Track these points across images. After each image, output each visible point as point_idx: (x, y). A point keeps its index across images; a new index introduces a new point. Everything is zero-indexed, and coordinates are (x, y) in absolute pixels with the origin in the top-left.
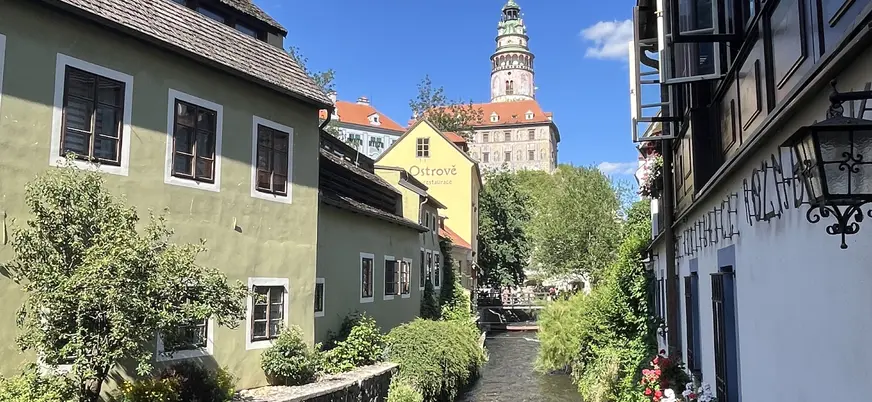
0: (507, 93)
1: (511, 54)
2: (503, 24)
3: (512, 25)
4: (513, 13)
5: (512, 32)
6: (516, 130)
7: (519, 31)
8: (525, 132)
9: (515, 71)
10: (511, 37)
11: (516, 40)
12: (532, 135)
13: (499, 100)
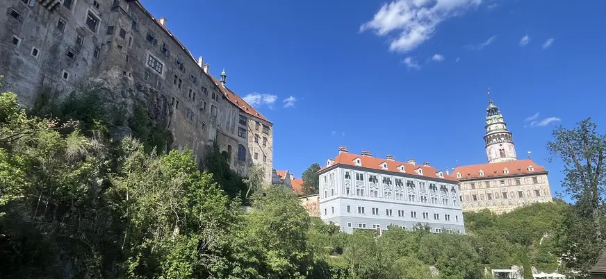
0: (502, 157)
1: (500, 134)
2: (490, 117)
3: (495, 118)
4: (493, 111)
5: (497, 121)
6: (523, 178)
7: (501, 121)
8: (530, 179)
9: (505, 143)
10: (496, 125)
11: (500, 126)
12: (535, 181)
13: (496, 161)
